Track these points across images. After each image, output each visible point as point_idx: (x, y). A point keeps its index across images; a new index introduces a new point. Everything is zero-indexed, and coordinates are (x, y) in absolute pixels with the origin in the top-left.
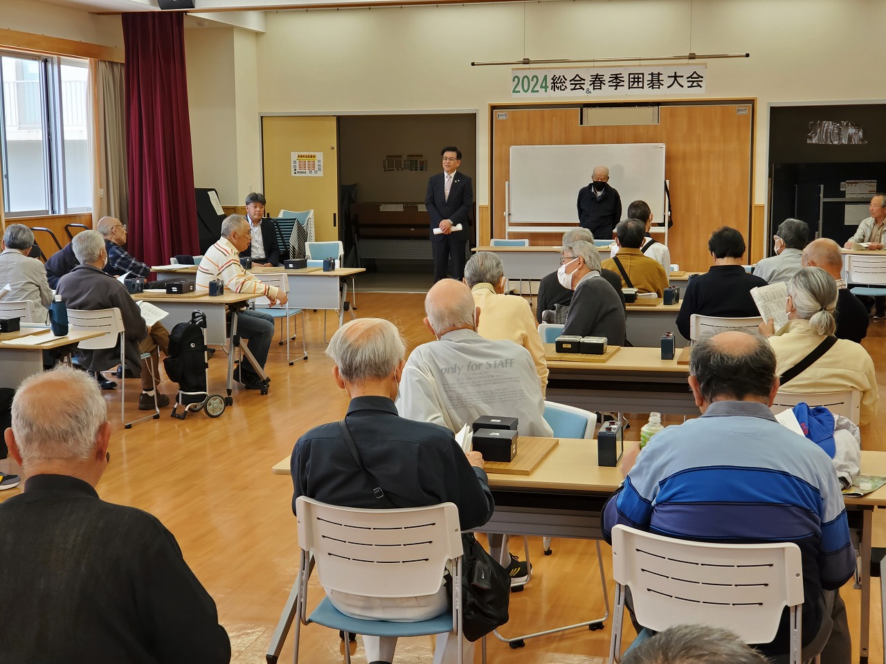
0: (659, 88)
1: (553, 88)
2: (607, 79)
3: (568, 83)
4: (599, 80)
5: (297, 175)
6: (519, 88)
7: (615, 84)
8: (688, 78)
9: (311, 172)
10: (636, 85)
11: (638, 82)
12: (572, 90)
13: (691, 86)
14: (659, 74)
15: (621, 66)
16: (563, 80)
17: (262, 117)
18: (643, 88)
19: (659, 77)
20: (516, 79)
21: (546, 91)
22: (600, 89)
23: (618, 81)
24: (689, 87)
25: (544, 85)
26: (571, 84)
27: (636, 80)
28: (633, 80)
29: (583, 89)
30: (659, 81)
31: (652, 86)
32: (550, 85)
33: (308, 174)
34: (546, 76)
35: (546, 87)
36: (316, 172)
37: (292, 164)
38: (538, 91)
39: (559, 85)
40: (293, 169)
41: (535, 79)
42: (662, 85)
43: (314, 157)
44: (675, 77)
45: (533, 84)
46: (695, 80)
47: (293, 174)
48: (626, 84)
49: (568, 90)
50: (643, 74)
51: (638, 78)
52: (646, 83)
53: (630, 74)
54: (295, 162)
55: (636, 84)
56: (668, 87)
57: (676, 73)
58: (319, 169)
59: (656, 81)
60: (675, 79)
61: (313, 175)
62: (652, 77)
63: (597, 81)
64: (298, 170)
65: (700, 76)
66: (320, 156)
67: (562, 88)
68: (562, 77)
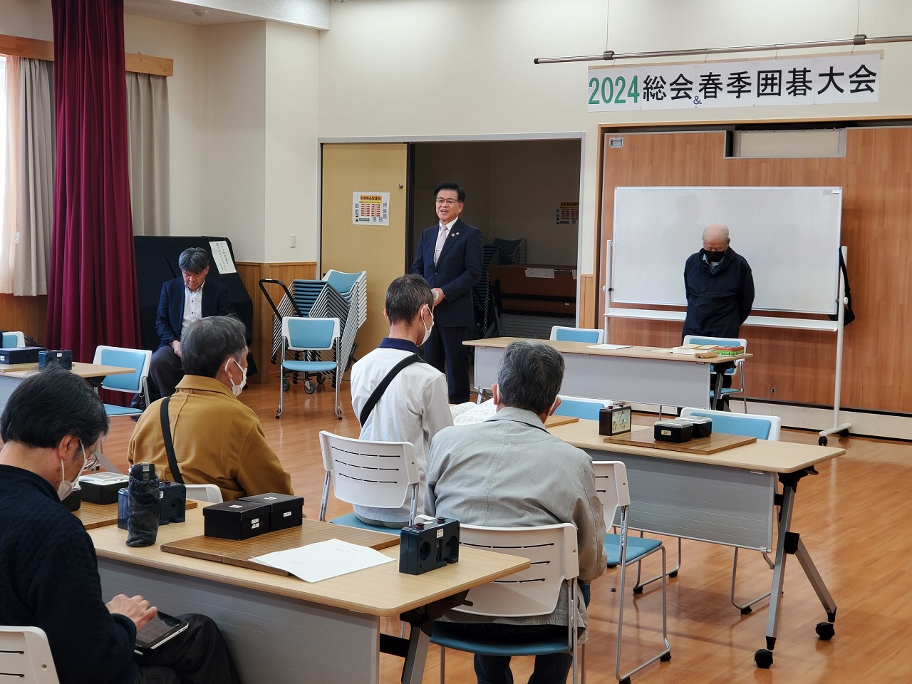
0: (805, 94)
1: (646, 96)
2: (724, 80)
3: (667, 89)
4: (714, 83)
5: (360, 223)
6: (598, 97)
7: (736, 89)
8: (851, 77)
9: (375, 219)
10: (768, 90)
11: (772, 85)
12: (673, 98)
13: (857, 90)
14: (805, 71)
15: (747, 60)
16: (661, 83)
17: (322, 144)
18: (779, 94)
19: (804, 75)
20: (594, 83)
21: (636, 101)
22: (715, 97)
23: (742, 84)
24: (852, 91)
25: (633, 92)
26: (672, 90)
27: (769, 81)
28: (764, 82)
29: (690, 98)
30: (804, 82)
31: (794, 91)
32: (641, 92)
33: (371, 223)
34: (636, 77)
35: (636, 95)
36: (381, 220)
37: (354, 208)
38: (624, 101)
39: (654, 91)
40: (354, 215)
41: (620, 82)
42: (810, 89)
43: (380, 198)
44: (831, 75)
45: (617, 89)
46: (863, 79)
47: (355, 223)
48: (754, 88)
49: (668, 99)
50: (780, 72)
51: (773, 78)
52: (784, 86)
53: (759, 72)
54: (357, 205)
55: (769, 87)
56: (820, 93)
57: (831, 68)
58: (385, 216)
59: (800, 81)
60: (831, 79)
61: (378, 223)
62: (794, 75)
63: (711, 84)
64: (360, 217)
65: (871, 73)
66: (386, 198)
67: (660, 97)
68: (659, 79)
